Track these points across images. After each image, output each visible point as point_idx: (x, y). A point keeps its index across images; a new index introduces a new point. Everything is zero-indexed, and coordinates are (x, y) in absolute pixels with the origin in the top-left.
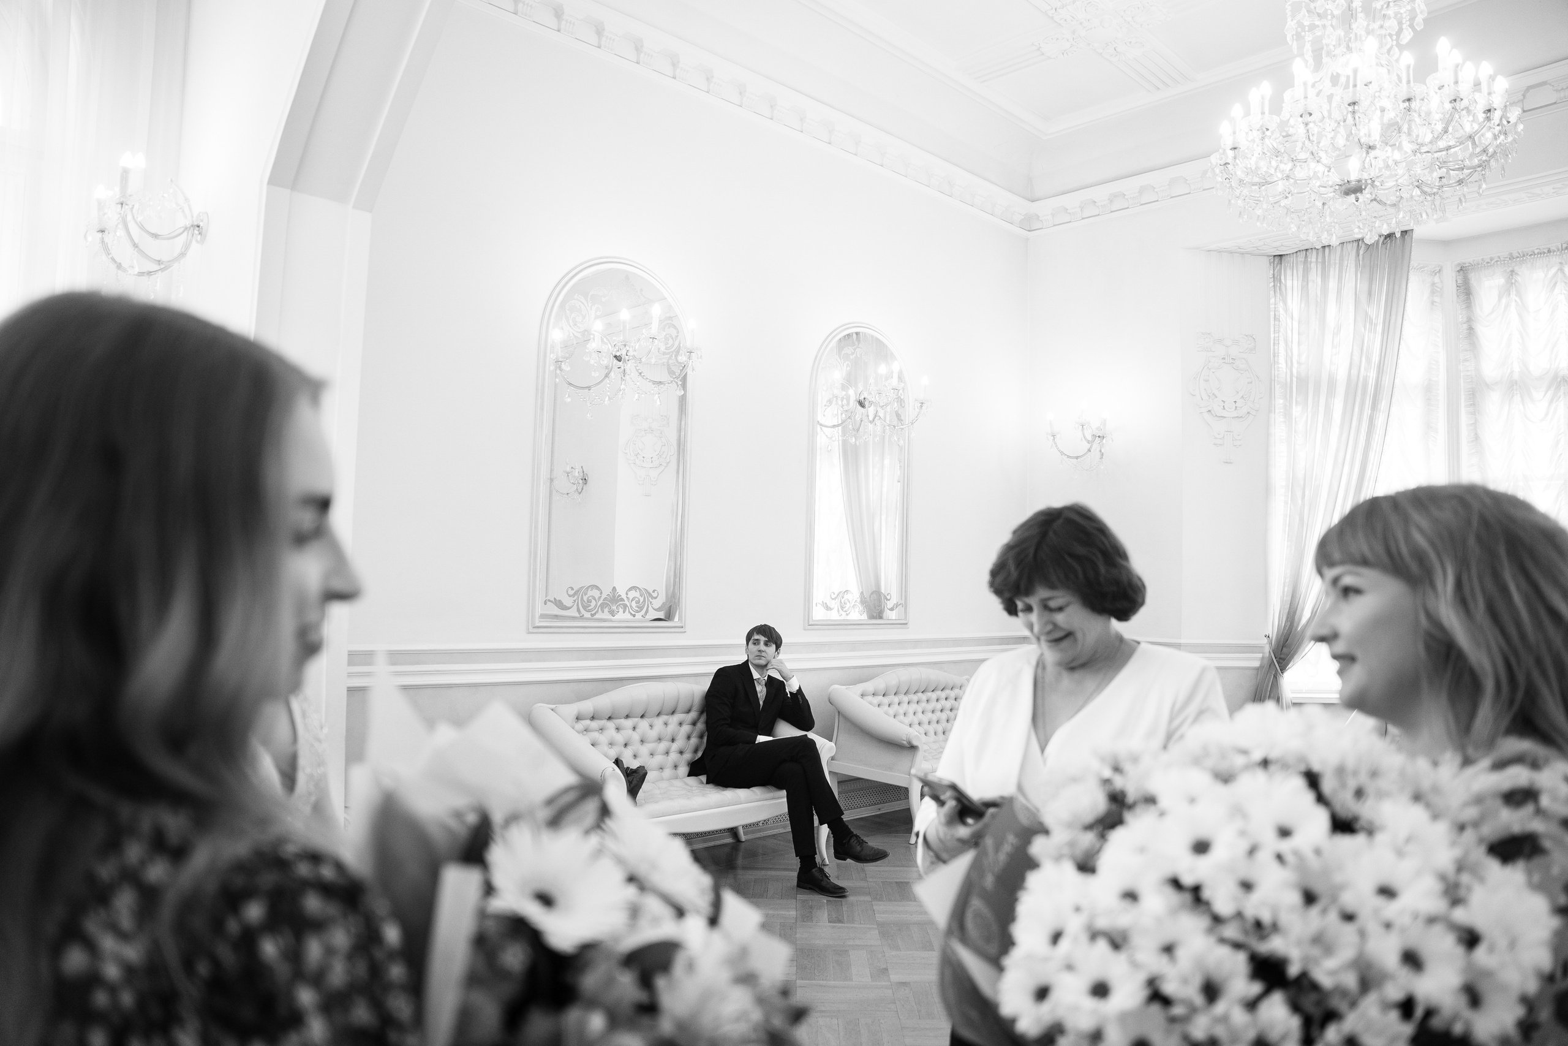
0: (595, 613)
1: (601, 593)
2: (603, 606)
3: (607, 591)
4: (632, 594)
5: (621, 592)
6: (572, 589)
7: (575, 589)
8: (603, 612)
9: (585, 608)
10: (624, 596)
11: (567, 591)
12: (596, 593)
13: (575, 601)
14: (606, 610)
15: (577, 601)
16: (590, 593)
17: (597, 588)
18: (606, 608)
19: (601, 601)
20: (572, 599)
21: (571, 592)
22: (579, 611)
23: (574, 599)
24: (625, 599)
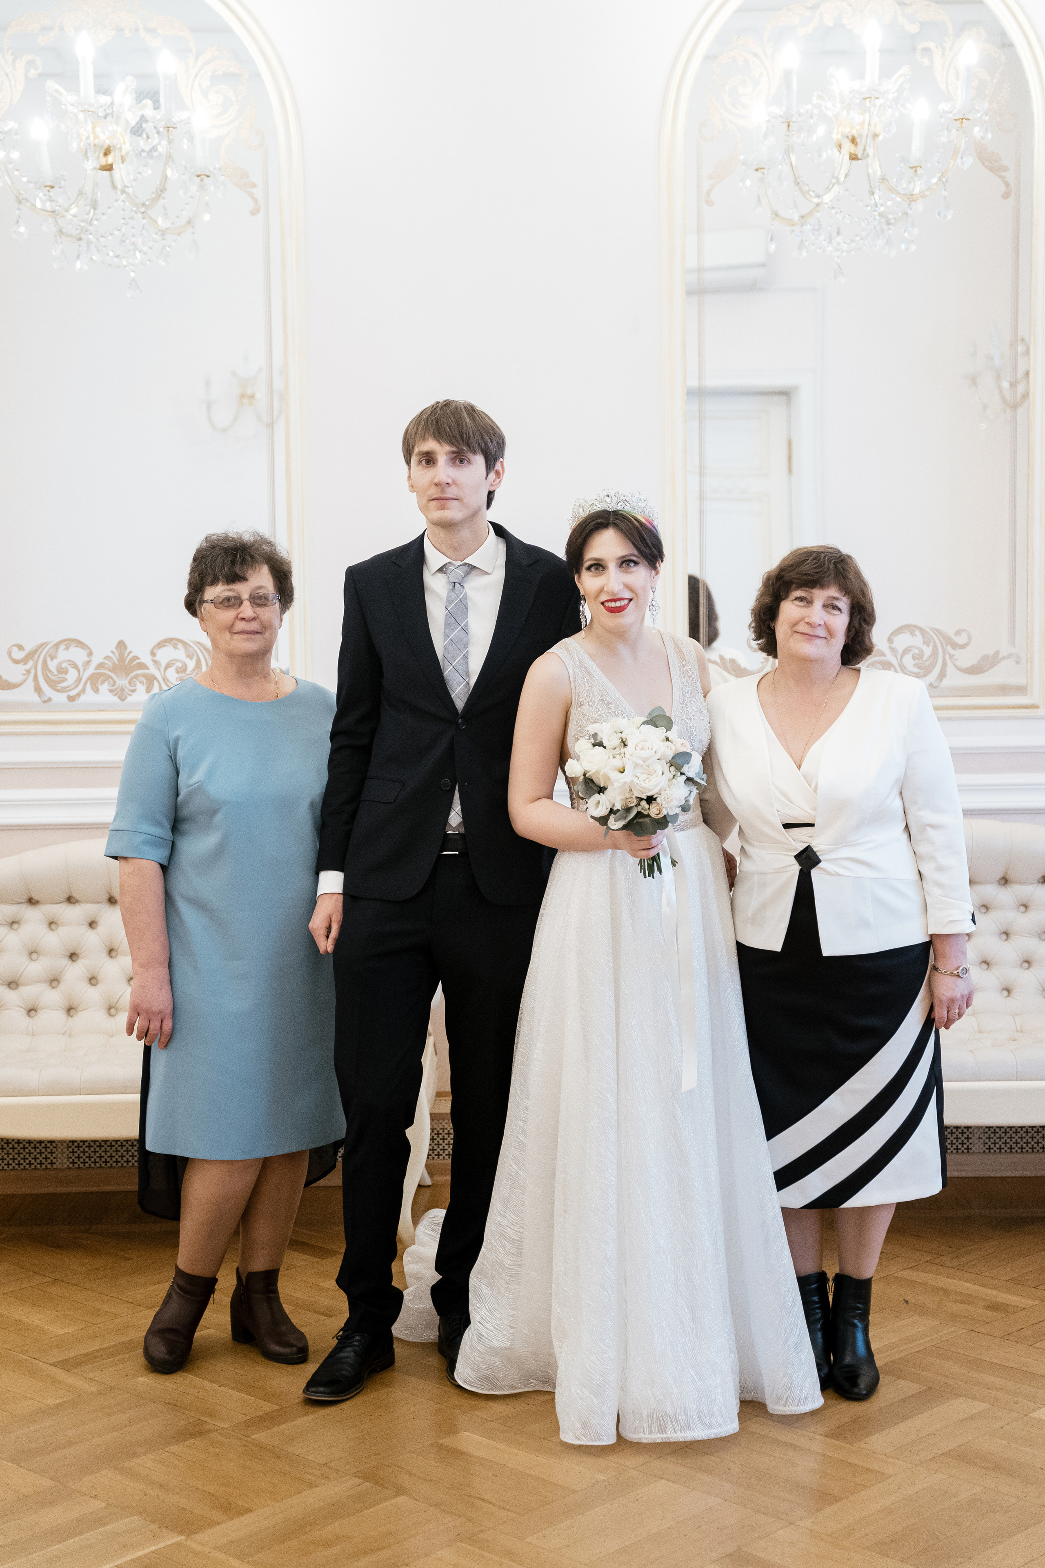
0: (78, 695)
1: (90, 654)
2: (95, 681)
3: (104, 650)
4: (165, 655)
5: (140, 650)
6: (21, 648)
7: (28, 648)
8: (96, 691)
9: (52, 684)
10: (146, 659)
11: (9, 653)
12: (78, 655)
13: (28, 672)
14: (104, 688)
15: (33, 671)
16: (63, 655)
17: (80, 644)
18: (103, 682)
19: (91, 670)
20: (22, 668)
21: (19, 655)
22: (38, 689)
23: (28, 666)
24: (150, 663)
